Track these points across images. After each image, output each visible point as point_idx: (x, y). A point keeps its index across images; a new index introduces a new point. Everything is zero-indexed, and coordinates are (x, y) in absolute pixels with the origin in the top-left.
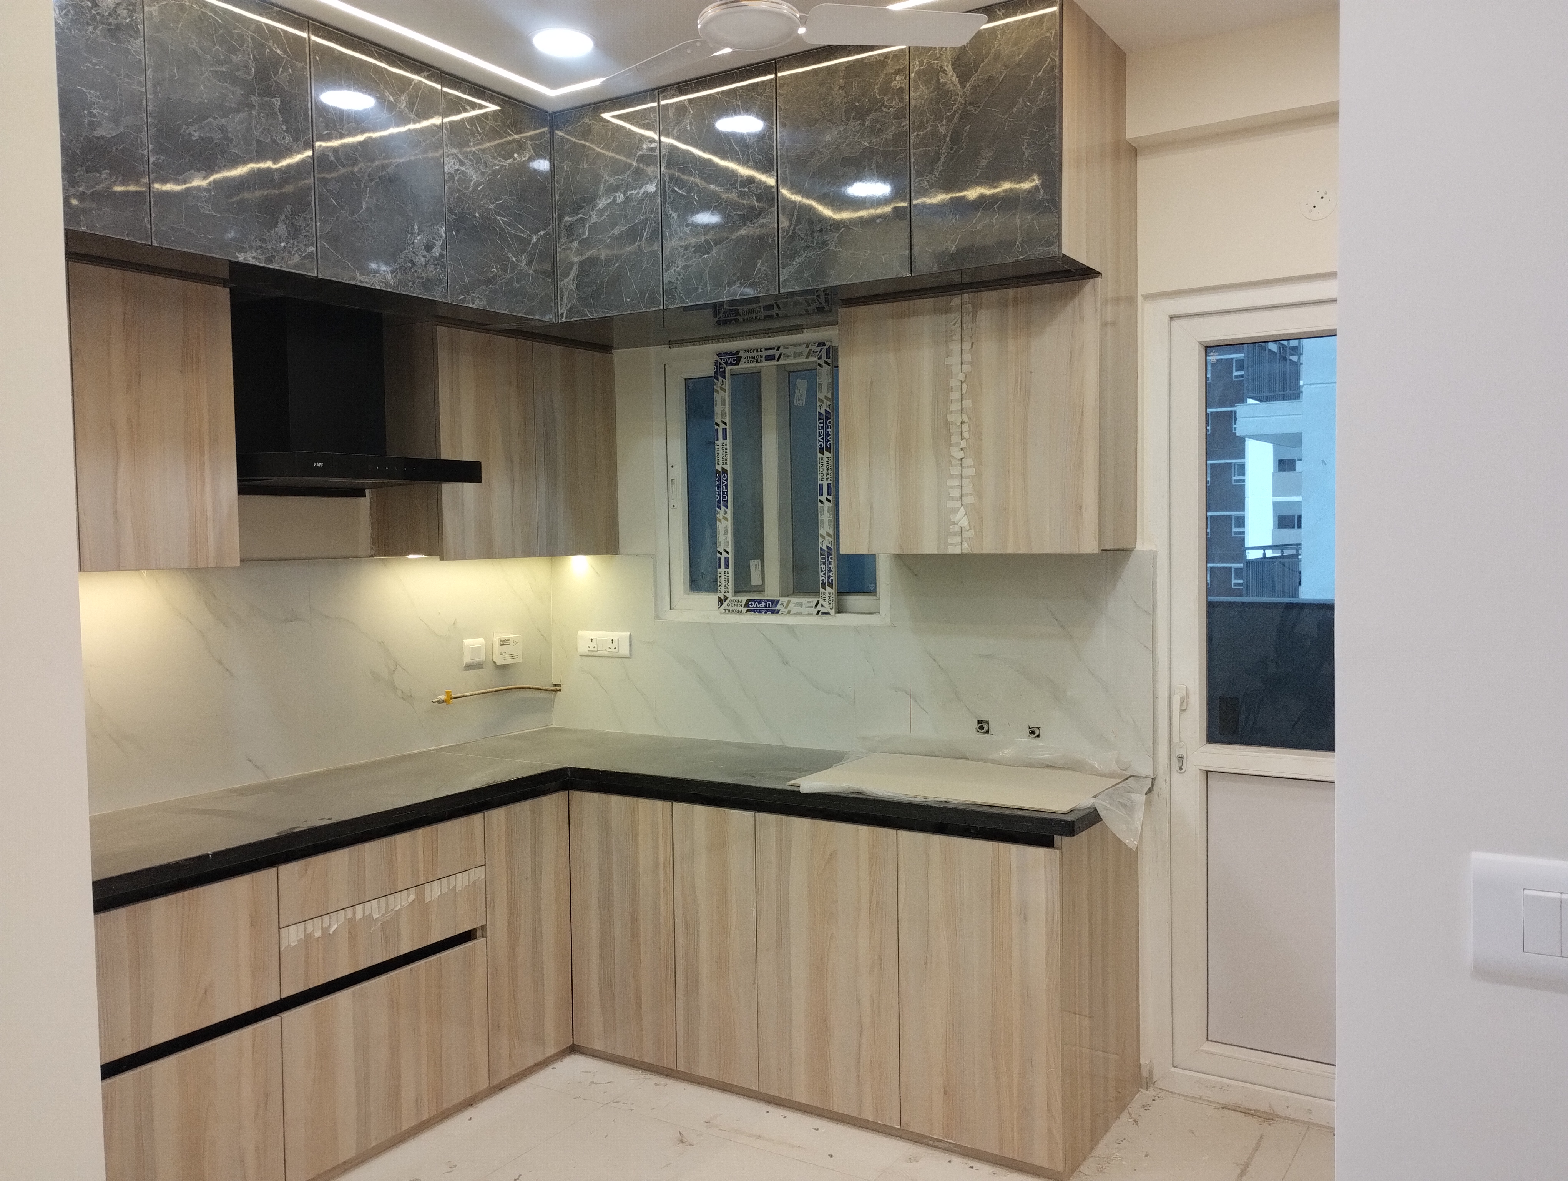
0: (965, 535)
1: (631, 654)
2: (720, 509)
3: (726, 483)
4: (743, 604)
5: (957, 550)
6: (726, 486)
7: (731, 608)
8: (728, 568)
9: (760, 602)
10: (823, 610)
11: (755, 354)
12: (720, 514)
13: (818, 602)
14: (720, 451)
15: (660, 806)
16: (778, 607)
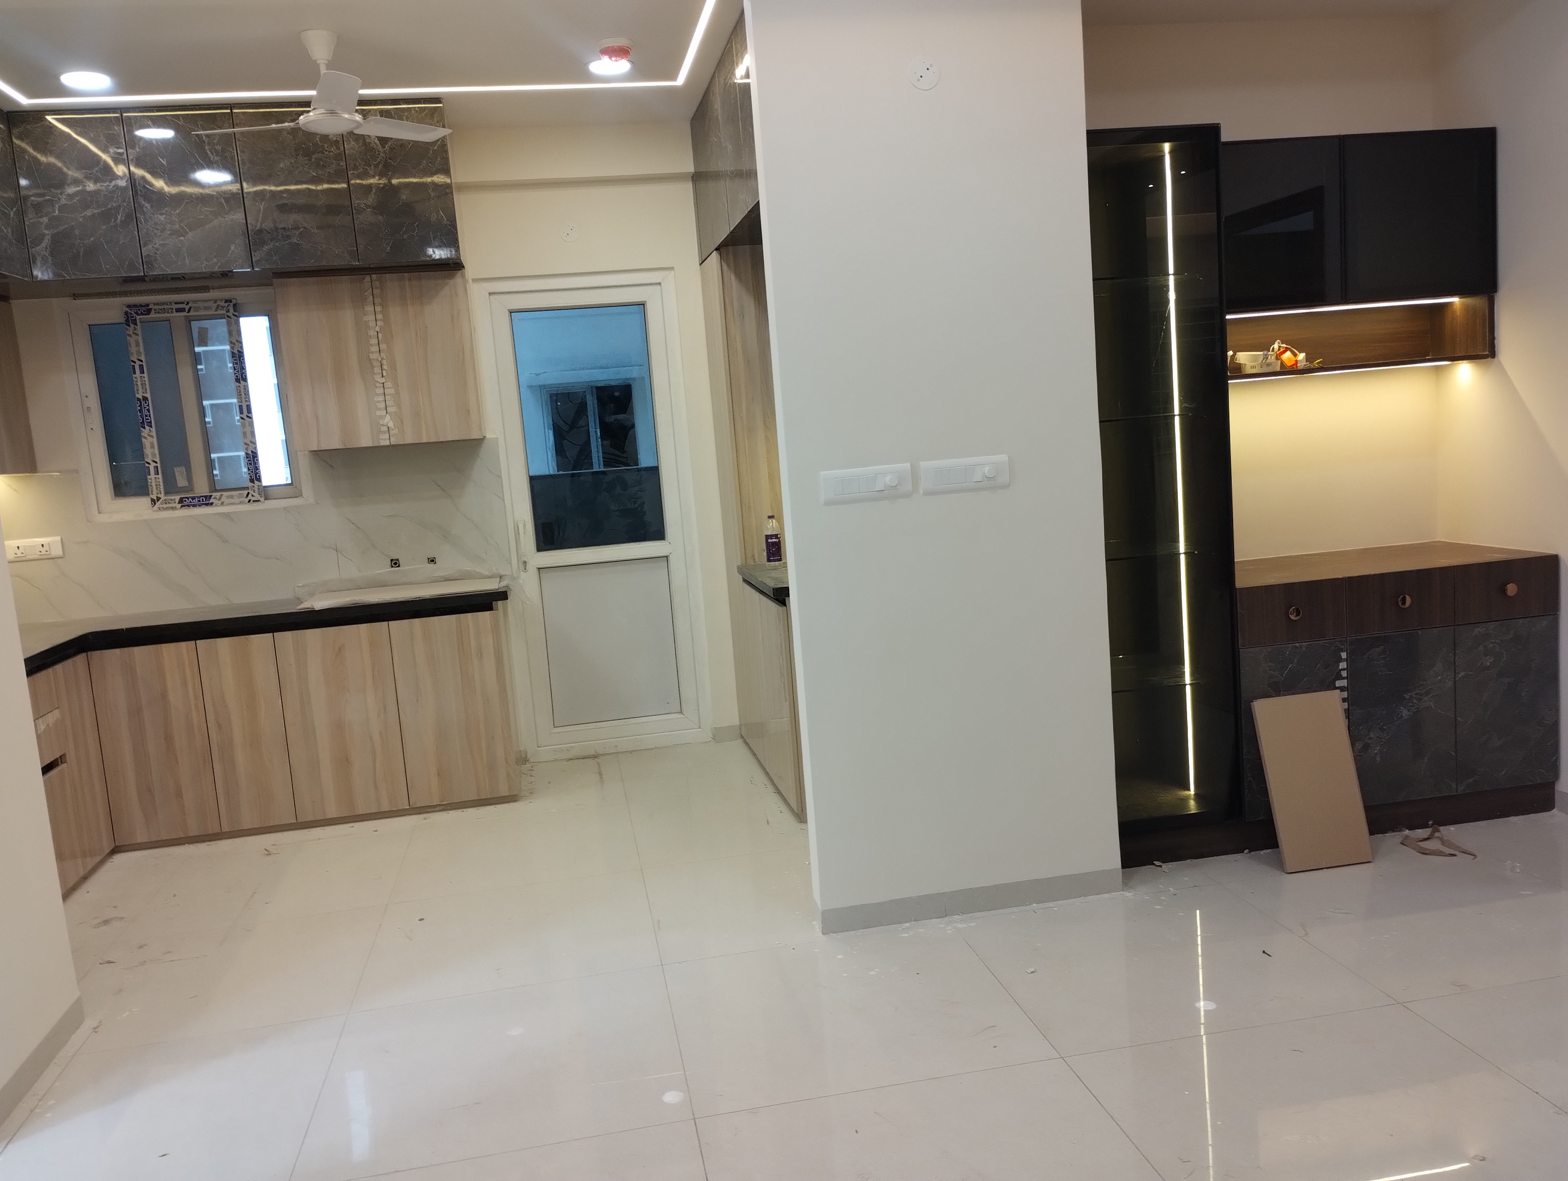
0: (392, 432)
1: (64, 554)
2: (144, 428)
3: (148, 407)
4: (177, 501)
5: (387, 443)
6: (149, 410)
7: (165, 506)
8: (158, 474)
9: (193, 498)
10: (253, 499)
11: (166, 307)
12: (145, 432)
13: (248, 493)
14: (139, 383)
15: (184, 647)
16: (211, 501)
